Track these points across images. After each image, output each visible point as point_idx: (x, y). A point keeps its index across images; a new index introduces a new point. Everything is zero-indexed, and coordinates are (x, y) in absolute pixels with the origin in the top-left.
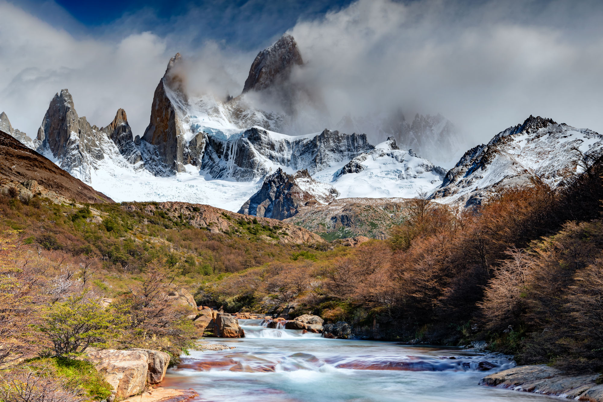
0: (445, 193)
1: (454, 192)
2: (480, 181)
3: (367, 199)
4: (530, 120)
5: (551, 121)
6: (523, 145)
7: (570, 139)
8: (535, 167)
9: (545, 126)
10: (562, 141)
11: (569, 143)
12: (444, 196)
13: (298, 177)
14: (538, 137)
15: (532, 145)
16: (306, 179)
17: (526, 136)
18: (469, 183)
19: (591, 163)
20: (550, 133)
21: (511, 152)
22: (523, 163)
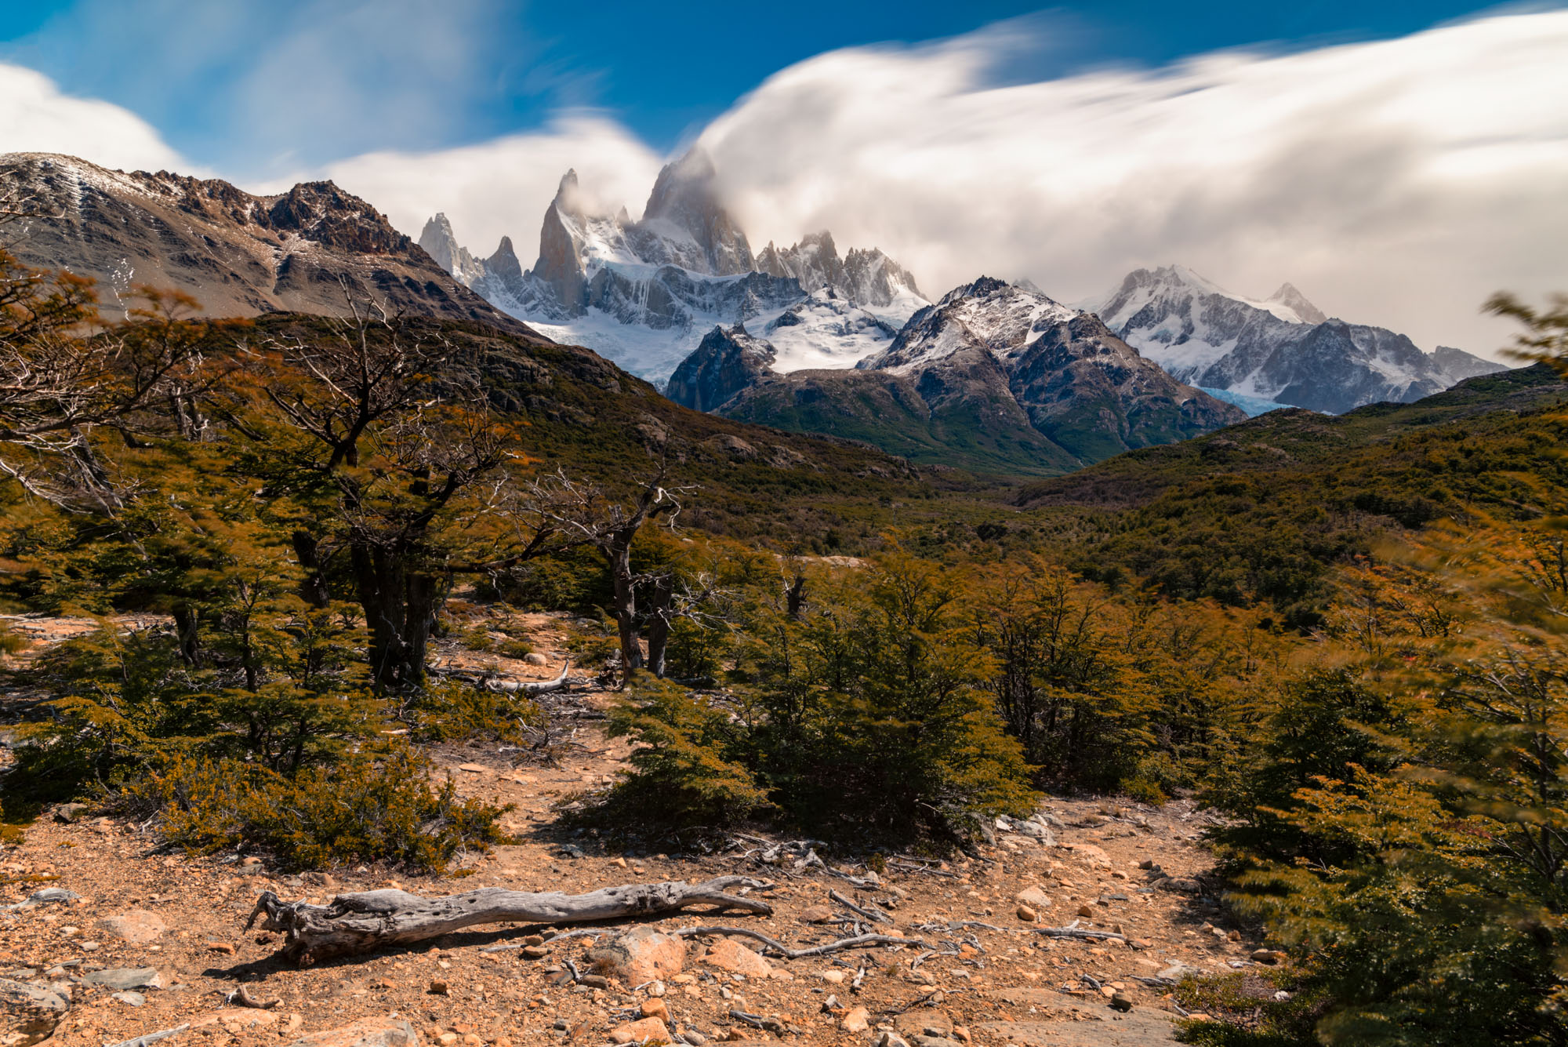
0: (898, 361)
1: (907, 361)
2: (933, 351)
4: (982, 280)
5: (1003, 284)
6: (974, 309)
7: (1022, 305)
8: (986, 335)
9: (997, 289)
10: (1013, 306)
11: (1020, 309)
12: (897, 364)
13: (734, 332)
14: (989, 301)
15: (983, 310)
17: (977, 300)
18: (922, 352)
19: (1041, 334)
20: (1001, 296)
21: (962, 317)
22: (974, 331)
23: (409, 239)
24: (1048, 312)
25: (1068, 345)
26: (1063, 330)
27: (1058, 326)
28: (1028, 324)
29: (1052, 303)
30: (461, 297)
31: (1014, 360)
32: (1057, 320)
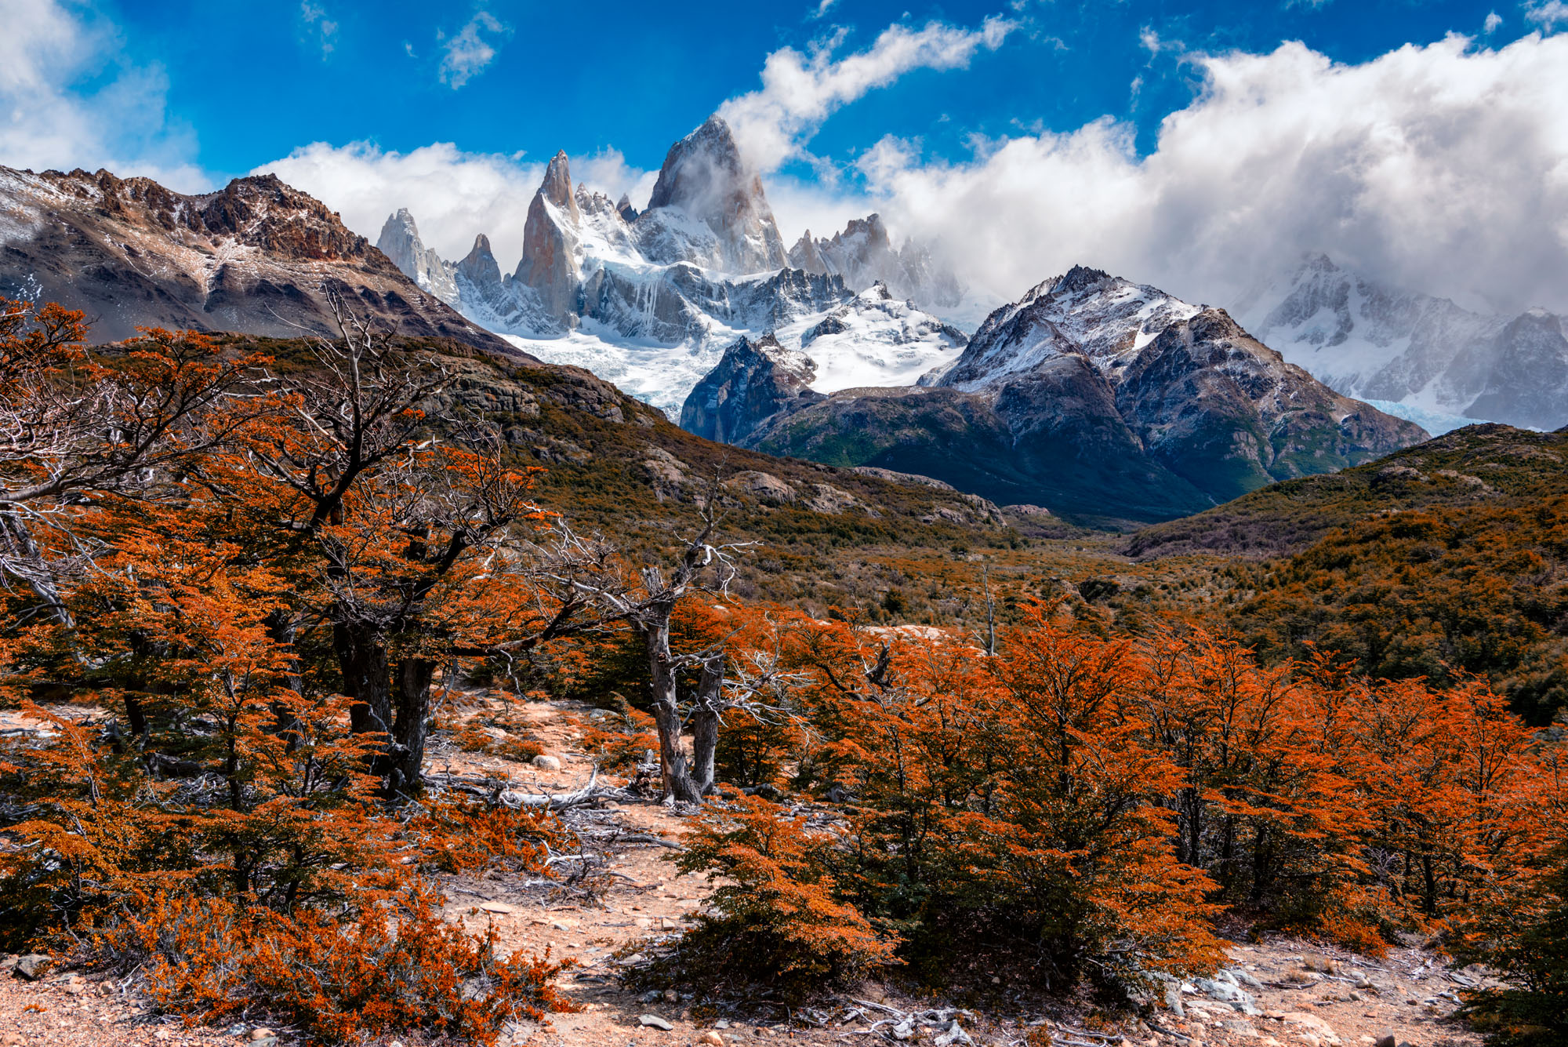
0: (971, 375)
1: (983, 375)
2: (1015, 360)
3: (878, 388)
4: (1076, 270)
5: (1103, 274)
6: (1066, 307)
7: (1127, 300)
8: (1083, 339)
9: (1095, 281)
10: (1117, 302)
11: (1125, 305)
12: (970, 379)
13: (763, 344)
14: (1086, 296)
15: (1079, 309)
16: (773, 348)
17: (1071, 295)
18: (1002, 363)
19: (1153, 336)
20: (1101, 291)
21: (1052, 318)
22: (1068, 335)
23: (365, 241)
24: (1162, 307)
25: (1189, 350)
26: (1182, 330)
27: (1175, 326)
28: (1137, 323)
29: (1167, 297)
30: (428, 310)
31: (1120, 371)
32: (1174, 318)
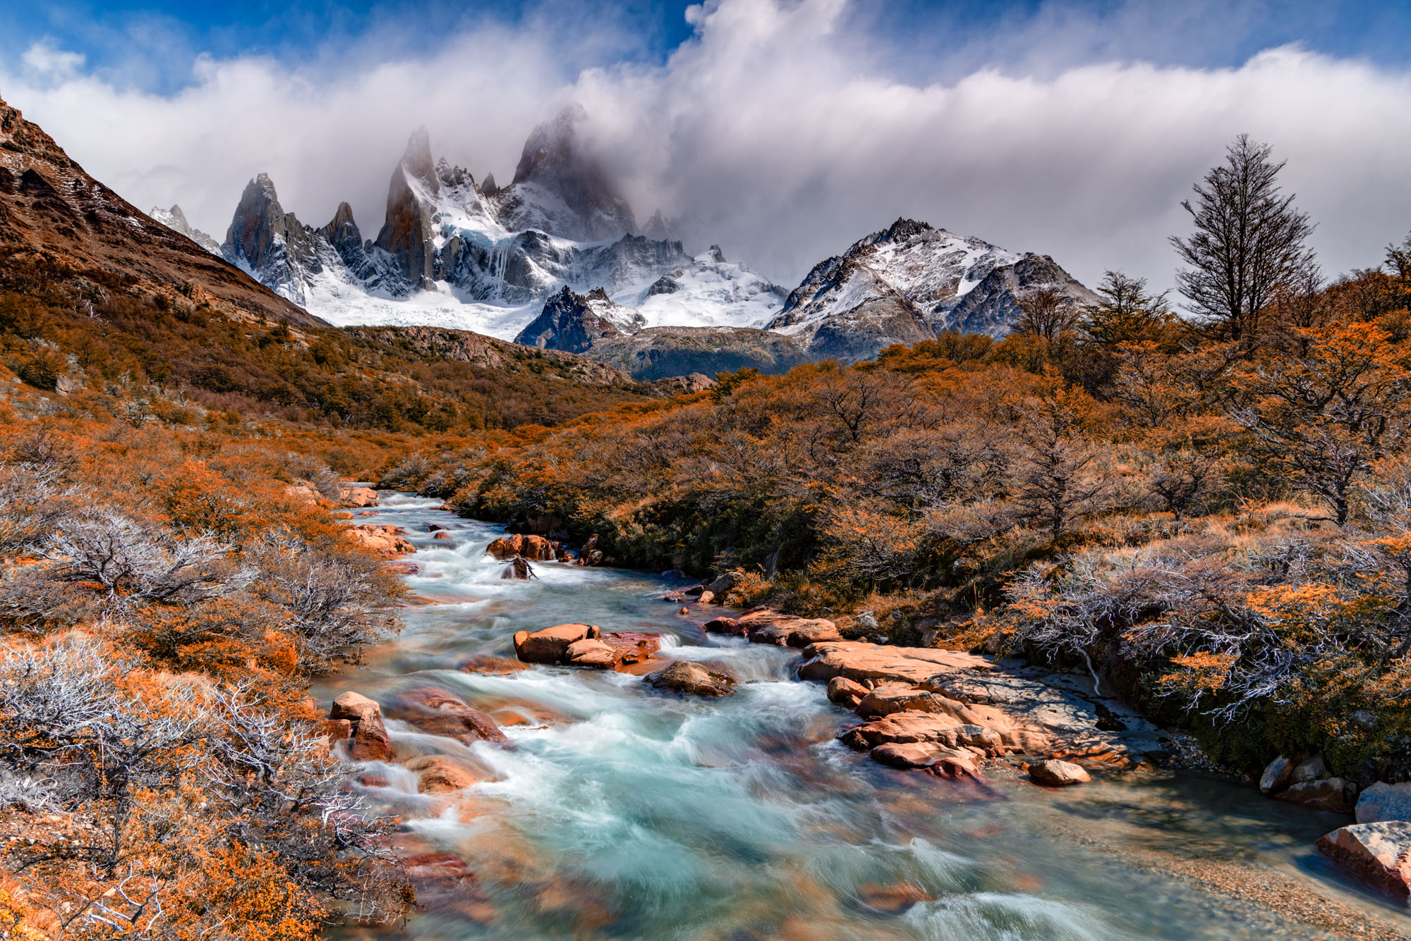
0: (788, 321)
1: (800, 320)
2: (834, 305)
3: (684, 328)
4: (898, 224)
5: (926, 226)
6: (889, 257)
7: (950, 250)
8: (905, 286)
9: (918, 232)
10: (940, 252)
11: (948, 255)
12: (786, 324)
13: (591, 298)
14: (909, 246)
15: (901, 258)
16: (601, 301)
17: (893, 245)
18: (819, 308)
19: (977, 282)
20: (924, 242)
21: (874, 266)
22: (890, 281)
24: (987, 257)
25: (1015, 293)
26: (1007, 274)
27: (1000, 269)
28: (960, 272)
29: (990, 247)
31: (943, 315)
32: (998, 265)
